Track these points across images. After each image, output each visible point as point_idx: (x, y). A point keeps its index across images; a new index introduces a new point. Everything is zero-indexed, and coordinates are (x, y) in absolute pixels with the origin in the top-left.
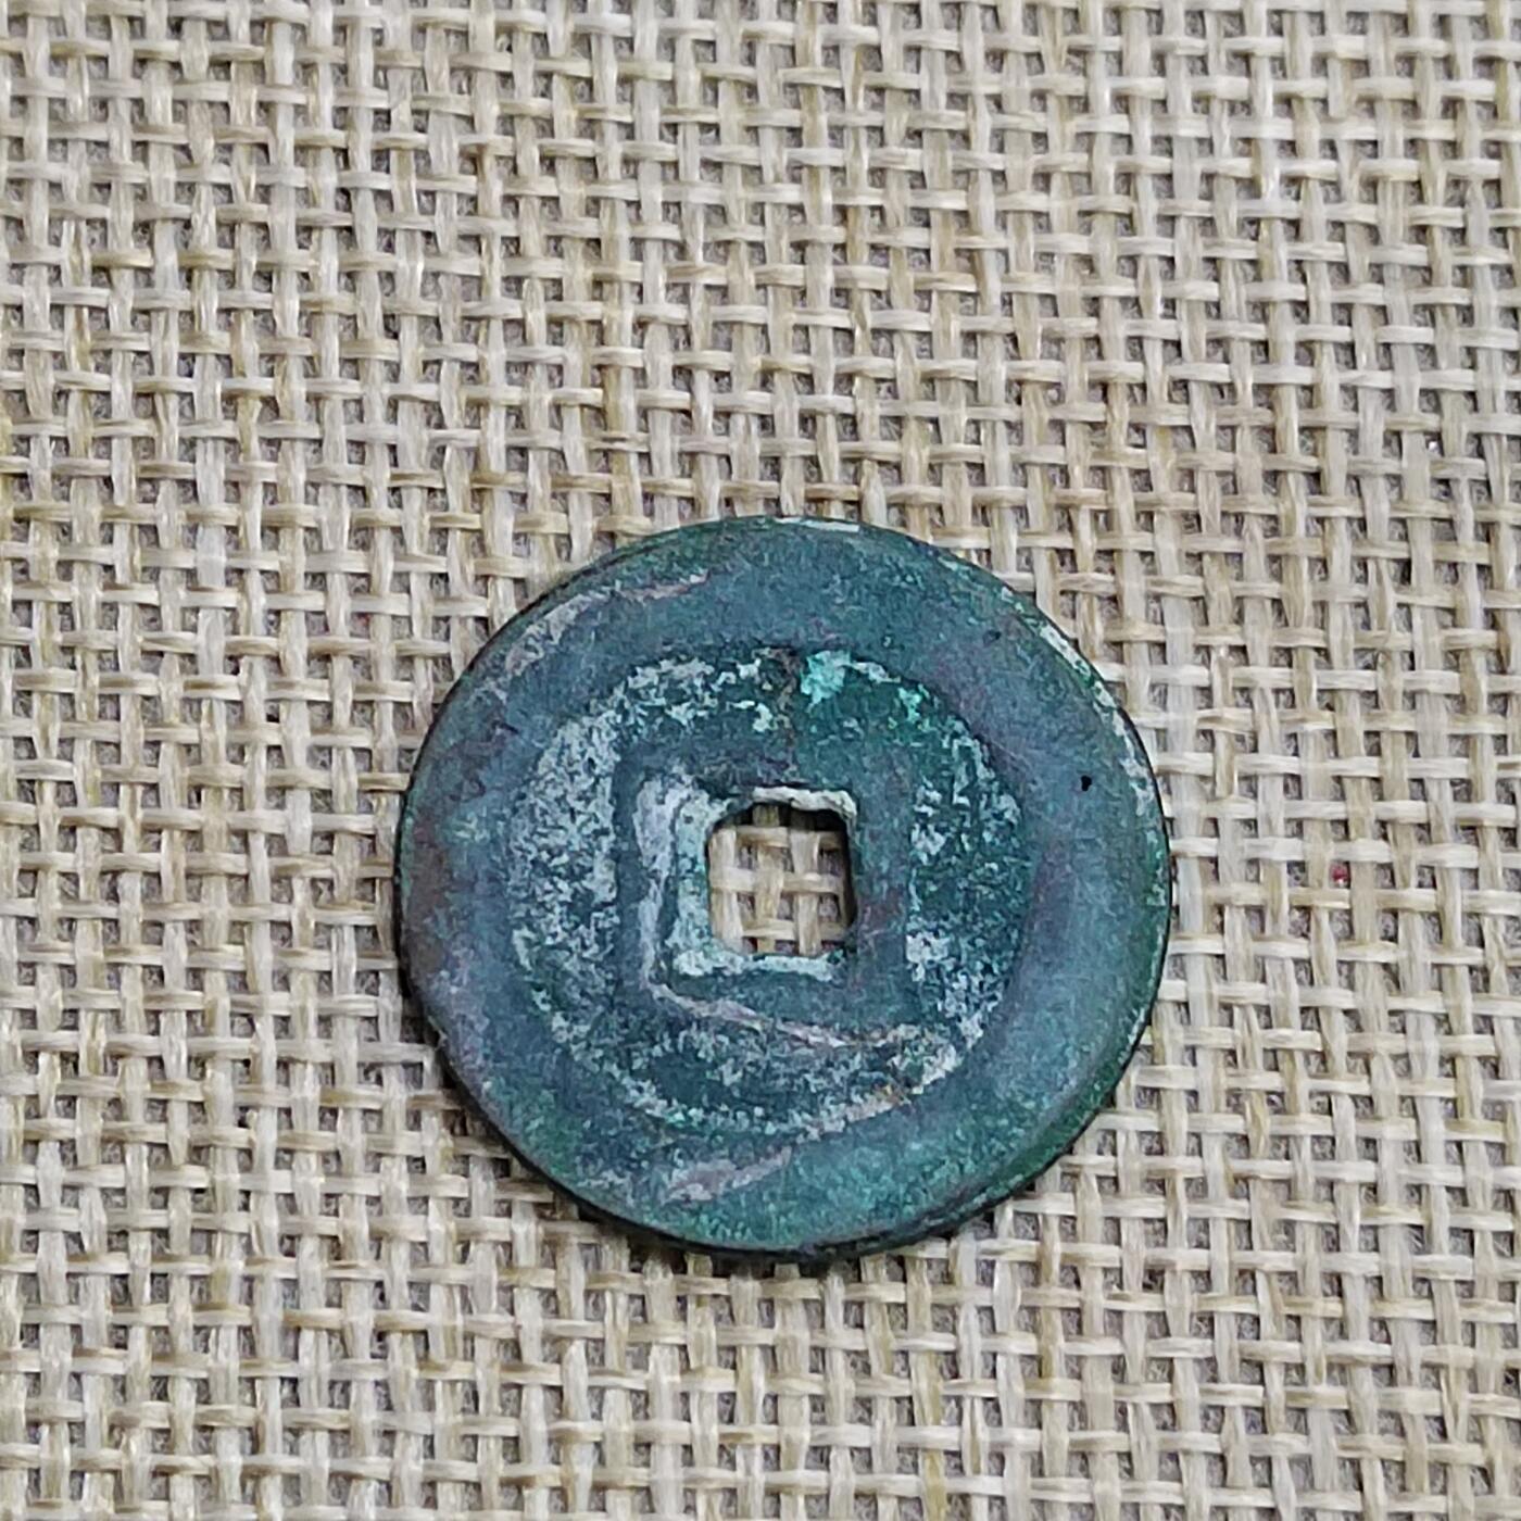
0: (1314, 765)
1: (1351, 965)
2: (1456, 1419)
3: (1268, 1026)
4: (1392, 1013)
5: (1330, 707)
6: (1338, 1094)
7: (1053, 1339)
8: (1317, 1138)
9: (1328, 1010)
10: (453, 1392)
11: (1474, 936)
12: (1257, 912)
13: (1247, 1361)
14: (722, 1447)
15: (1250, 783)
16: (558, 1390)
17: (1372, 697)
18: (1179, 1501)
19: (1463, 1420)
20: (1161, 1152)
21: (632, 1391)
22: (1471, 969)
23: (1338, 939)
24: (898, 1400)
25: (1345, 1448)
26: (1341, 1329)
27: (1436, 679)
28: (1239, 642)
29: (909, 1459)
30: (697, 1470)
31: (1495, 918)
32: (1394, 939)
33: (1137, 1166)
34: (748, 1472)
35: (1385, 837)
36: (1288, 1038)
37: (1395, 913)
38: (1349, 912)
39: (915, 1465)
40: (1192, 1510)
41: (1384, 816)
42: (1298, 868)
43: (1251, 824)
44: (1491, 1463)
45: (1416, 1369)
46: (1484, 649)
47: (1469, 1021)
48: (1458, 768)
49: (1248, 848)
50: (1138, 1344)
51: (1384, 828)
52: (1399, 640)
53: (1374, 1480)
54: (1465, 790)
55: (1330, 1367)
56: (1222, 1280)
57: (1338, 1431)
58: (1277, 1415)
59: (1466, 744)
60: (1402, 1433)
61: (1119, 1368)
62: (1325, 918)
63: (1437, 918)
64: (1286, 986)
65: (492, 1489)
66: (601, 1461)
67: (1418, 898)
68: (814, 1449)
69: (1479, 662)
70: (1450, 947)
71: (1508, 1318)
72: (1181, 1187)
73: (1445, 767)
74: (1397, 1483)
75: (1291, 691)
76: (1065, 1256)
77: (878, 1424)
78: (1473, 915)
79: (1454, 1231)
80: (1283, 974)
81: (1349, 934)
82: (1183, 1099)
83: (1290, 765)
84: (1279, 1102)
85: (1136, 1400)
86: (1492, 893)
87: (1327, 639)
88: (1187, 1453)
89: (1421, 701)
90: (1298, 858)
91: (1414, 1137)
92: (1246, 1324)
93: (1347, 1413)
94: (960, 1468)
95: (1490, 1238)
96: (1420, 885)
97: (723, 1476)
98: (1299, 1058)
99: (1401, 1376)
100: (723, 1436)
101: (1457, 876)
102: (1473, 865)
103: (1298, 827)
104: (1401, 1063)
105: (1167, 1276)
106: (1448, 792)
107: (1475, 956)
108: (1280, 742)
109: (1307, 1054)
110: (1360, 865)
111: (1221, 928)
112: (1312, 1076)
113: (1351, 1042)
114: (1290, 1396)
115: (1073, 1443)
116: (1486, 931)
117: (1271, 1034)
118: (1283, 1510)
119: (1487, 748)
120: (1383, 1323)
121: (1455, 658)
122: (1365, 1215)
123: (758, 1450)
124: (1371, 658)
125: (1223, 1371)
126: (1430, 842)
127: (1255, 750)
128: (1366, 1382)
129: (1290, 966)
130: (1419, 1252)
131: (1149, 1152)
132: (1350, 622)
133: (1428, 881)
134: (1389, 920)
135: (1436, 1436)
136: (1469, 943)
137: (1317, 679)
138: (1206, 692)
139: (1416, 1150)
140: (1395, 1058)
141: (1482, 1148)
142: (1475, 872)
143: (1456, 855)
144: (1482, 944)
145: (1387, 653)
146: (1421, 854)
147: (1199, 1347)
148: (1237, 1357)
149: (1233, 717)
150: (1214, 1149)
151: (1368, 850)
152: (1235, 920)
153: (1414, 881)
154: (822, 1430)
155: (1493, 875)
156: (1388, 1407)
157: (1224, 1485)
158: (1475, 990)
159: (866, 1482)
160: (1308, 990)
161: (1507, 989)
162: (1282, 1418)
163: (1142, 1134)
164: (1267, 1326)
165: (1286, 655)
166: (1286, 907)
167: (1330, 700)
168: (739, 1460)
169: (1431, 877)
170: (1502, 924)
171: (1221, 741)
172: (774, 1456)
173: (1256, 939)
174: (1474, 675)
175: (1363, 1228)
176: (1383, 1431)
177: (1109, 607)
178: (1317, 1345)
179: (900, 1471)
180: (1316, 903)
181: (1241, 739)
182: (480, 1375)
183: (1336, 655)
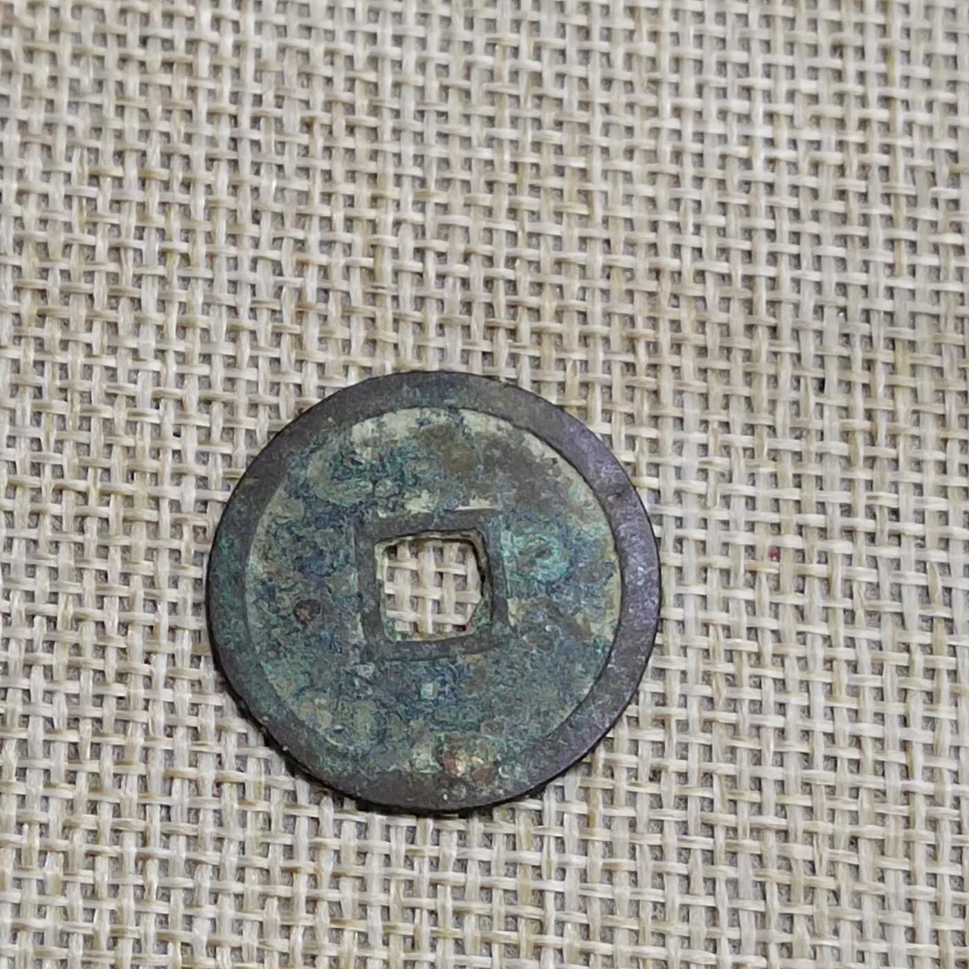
0: (763, 491)
1: (777, 605)
2: (821, 861)
3: (728, 637)
4: (799, 633)
5: (774, 459)
6: (766, 677)
7: (596, 806)
8: (752, 701)
9: (763, 629)
10: (257, 817)
11: (848, 592)
12: (726, 573)
13: (706, 825)
14: (406, 857)
15: (727, 499)
16: (316, 820)
17: (798, 455)
18: (662, 900)
19: (824, 863)
20: (664, 705)
21: (358, 823)
22: (845, 611)
23: (770, 590)
24: (508, 835)
25: (757, 876)
26: (759, 808)
27: (837, 447)
28: (725, 419)
29: (512, 868)
30: (392, 869)
31: (860, 583)
32: (802, 592)
33: (649, 711)
34: (421, 871)
35: (801, 534)
36: (739, 644)
37: (803, 577)
38: (778, 575)
39: (515, 873)
40: (669, 906)
41: (801, 522)
42: (751, 549)
43: (726, 523)
44: (839, 889)
45: (800, 834)
46: (864, 431)
47: (841, 640)
48: (844, 497)
49: (723, 536)
50: (644, 811)
51: (801, 529)
52: (816, 424)
53: (772, 895)
54: (847, 510)
55: (752, 830)
56: (694, 779)
57: (754, 866)
58: (720, 855)
59: (849, 484)
60: (790, 869)
61: (633, 824)
62: (764, 578)
63: (827, 581)
64: (739, 615)
65: (276, 873)
66: (339, 860)
67: (818, 569)
68: (459, 860)
69: (860, 439)
70: (834, 598)
71: (854, 808)
72: (673, 725)
73: (838, 496)
74: (785, 897)
75: (753, 450)
76: (606, 760)
77: (495, 848)
78: (848, 581)
79: (827, 758)
80: (738, 609)
81: (777, 588)
82: (678, 675)
83: (749, 491)
84: (732, 680)
85: (642, 842)
86: (860, 569)
87: (774, 421)
88: (668, 874)
89: (826, 459)
90: (751, 543)
91: (806, 703)
92: (706, 804)
93: (760, 856)
94: (540, 876)
95: (846, 763)
96: (819, 562)
97: (406, 873)
98: (745, 657)
99: (792, 837)
100: (407, 851)
101: (840, 559)
102: (849, 552)
103: (752, 526)
104: (802, 662)
105: (663, 774)
106: (838, 511)
107: (848, 604)
108: (745, 478)
109: (749, 654)
110: (787, 549)
111: (705, 580)
112: (751, 666)
113: (774, 648)
114: (728, 845)
115: (604, 864)
116: (855, 590)
117: (730, 641)
118: (720, 908)
119: (861, 488)
120: (783, 807)
121: (846, 435)
122: (776, 746)
123: (427, 860)
124: (799, 433)
125: (691, 829)
126: (826, 538)
127: (730, 481)
128: (771, 838)
129: (743, 605)
130: (805, 768)
131: (657, 704)
132: (788, 413)
133: (823, 559)
134: (800, 581)
135: (809, 872)
136: (845, 596)
137: (768, 443)
138: (705, 447)
139: (807, 711)
140: (799, 659)
141: (845, 711)
142: (850, 557)
143: (841, 546)
144: (851, 596)
145: (809, 431)
146: (820, 545)
147: (679, 815)
148: (699, 821)
149: (719, 462)
150: (694, 704)
151: (791, 541)
152: (713, 576)
153: (816, 559)
154: (464, 850)
155: (860, 560)
156: (783, 854)
157: (688, 893)
158: (846, 622)
159: (487, 880)
160: (752, 618)
161: (864, 623)
162: (723, 856)
163: (654, 694)
164: (717, 805)
165: (751, 429)
166: (742, 571)
167: (775, 455)
168: (416, 865)
169: (825, 558)
170: (864, 587)
171: (711, 476)
172: (436, 863)
173: (725, 588)
174: (856, 446)
175: (775, 753)
176: (779, 868)
177: (653, 396)
178: (745, 817)
179: (506, 875)
180: (759, 569)
181: (723, 475)
182: (272, 808)
183: (779, 430)
